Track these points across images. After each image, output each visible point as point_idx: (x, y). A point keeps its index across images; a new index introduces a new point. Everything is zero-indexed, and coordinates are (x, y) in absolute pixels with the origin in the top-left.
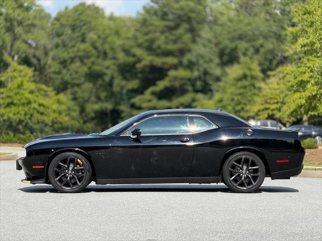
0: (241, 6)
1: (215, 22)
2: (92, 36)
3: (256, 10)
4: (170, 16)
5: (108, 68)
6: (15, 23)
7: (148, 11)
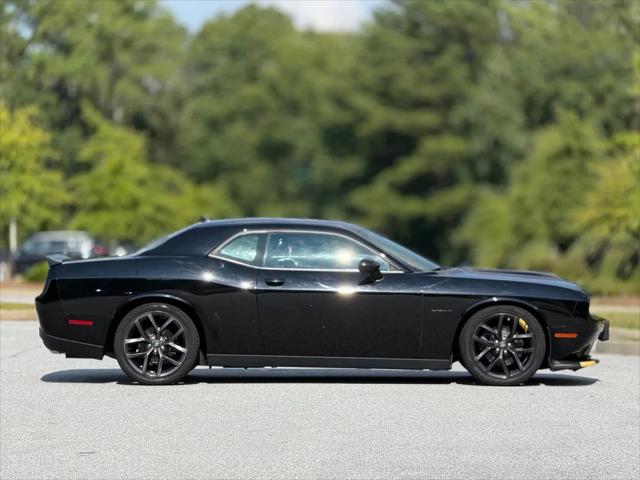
0: (569, 10)
1: (516, 41)
2: (270, 69)
3: (599, 16)
4: (427, 30)
5: (302, 133)
6: (117, 45)
7: (382, 19)
